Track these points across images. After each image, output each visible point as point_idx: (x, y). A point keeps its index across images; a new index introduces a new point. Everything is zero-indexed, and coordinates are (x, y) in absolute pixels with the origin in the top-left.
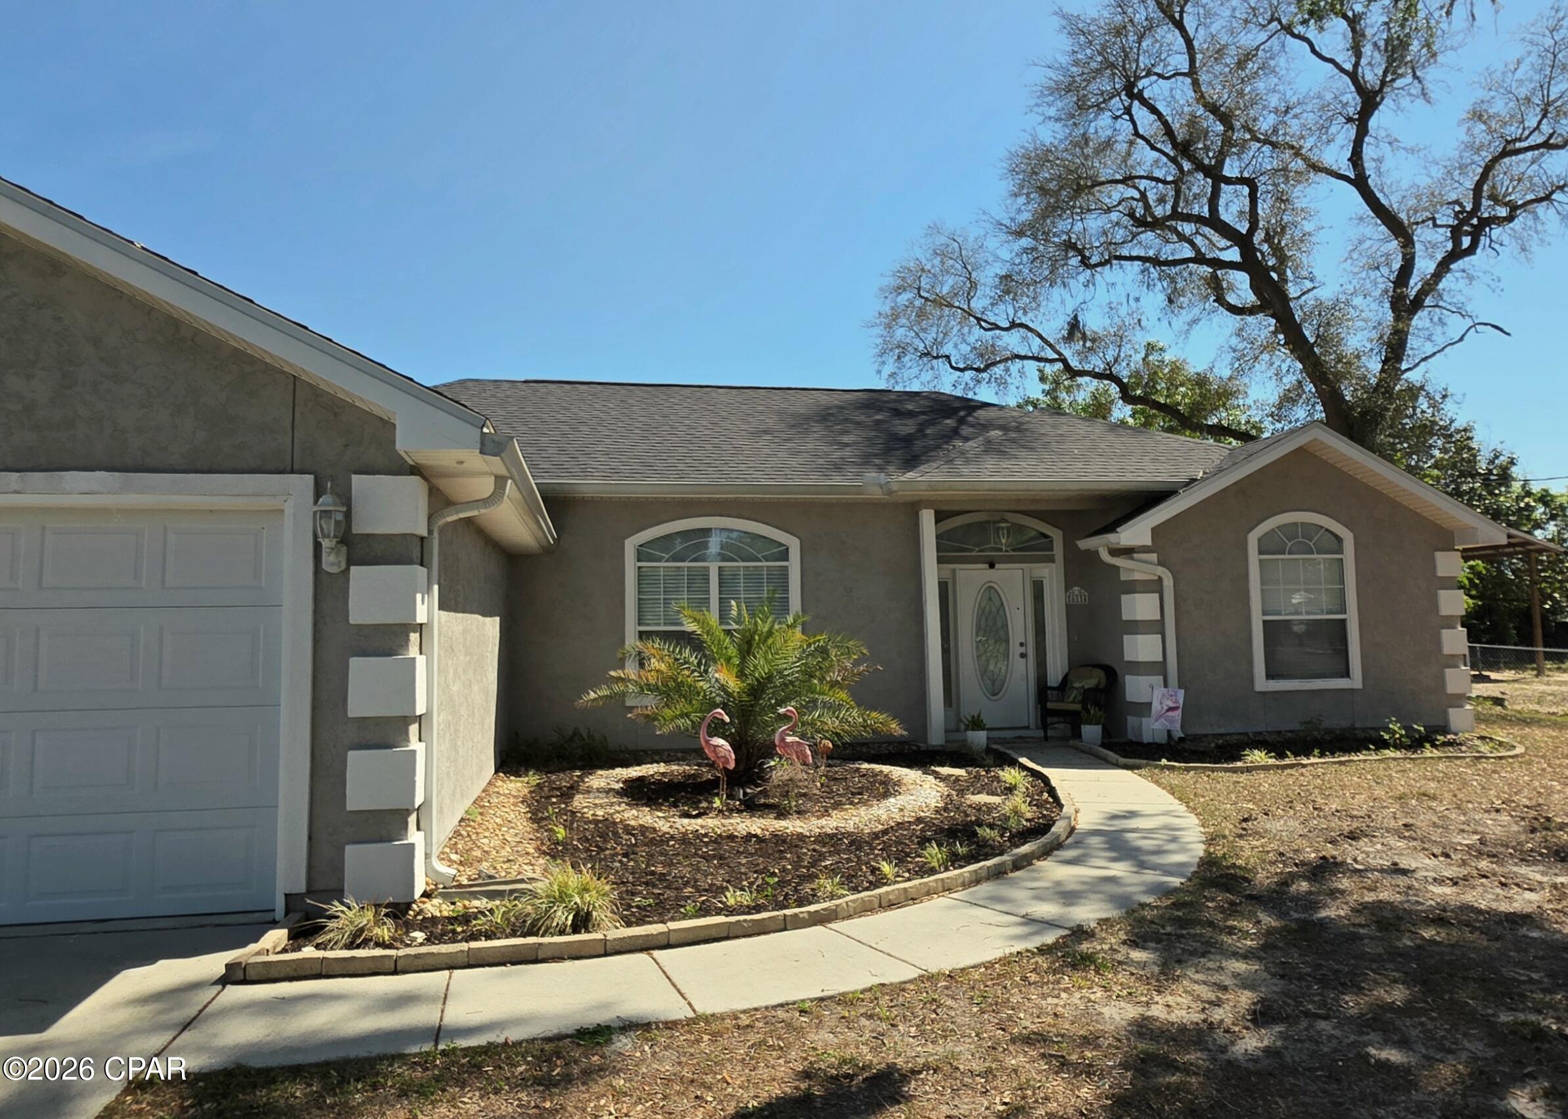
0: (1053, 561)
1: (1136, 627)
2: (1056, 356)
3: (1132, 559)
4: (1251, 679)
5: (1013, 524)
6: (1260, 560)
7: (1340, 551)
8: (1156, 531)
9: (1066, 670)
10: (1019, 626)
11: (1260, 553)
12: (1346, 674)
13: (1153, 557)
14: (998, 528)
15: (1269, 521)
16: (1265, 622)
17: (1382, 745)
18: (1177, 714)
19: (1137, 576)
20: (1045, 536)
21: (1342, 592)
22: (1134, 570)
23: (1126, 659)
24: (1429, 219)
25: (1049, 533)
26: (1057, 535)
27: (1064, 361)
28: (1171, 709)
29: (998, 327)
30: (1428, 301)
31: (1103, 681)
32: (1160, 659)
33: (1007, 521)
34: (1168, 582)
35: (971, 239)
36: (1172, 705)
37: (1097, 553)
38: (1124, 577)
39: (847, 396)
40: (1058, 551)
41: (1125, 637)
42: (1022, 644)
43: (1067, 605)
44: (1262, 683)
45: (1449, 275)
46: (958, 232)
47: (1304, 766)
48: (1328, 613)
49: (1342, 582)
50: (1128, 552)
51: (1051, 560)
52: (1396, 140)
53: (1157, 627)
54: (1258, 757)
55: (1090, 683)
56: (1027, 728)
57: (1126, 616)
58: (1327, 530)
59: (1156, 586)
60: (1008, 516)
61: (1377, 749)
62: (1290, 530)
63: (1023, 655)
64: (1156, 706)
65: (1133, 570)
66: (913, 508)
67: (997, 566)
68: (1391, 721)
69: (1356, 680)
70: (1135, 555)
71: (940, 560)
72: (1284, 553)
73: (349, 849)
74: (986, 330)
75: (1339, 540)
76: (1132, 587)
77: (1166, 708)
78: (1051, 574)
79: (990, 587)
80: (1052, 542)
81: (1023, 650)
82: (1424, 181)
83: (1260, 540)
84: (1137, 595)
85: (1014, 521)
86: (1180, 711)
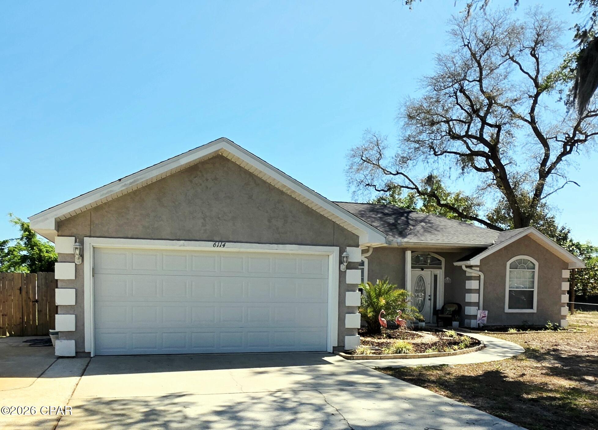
0: (441, 269)
1: (470, 291)
2: (414, 187)
3: (472, 269)
4: (504, 309)
5: (432, 256)
6: (510, 271)
7: (534, 269)
8: (481, 261)
9: (443, 305)
10: (429, 290)
11: (510, 268)
12: (532, 308)
13: (478, 269)
14: (427, 257)
15: (514, 258)
16: (509, 290)
17: (546, 329)
18: (485, 319)
19: (473, 275)
20: (439, 260)
21: (533, 282)
22: (470, 272)
23: (466, 301)
24: (555, 137)
25: (441, 259)
26: (443, 260)
27: (417, 189)
28: (483, 317)
29: (391, 173)
30: (553, 171)
31: (457, 308)
32: (478, 301)
33: (430, 255)
34: (482, 277)
35: (382, 137)
36: (483, 315)
37: (461, 267)
38: (467, 275)
39: (363, 206)
40: (443, 266)
41: (466, 294)
42: (429, 296)
43: (445, 283)
44: (507, 310)
45: (561, 162)
46: (377, 133)
47: (527, 333)
48: (529, 288)
49: (534, 279)
50: (470, 267)
51: (441, 268)
52: (547, 106)
53: (478, 291)
54: (512, 331)
55: (452, 309)
56: (429, 323)
57: (467, 288)
58: (531, 262)
59: (478, 278)
60: (430, 253)
61: (545, 330)
62: (520, 261)
63: (430, 299)
64: (479, 316)
65: (472, 273)
66: (403, 250)
67: (425, 270)
68: (549, 322)
69: (534, 310)
70: (473, 268)
71: (412, 267)
72: (517, 269)
73: (346, 337)
74: (386, 174)
75: (534, 264)
76: (470, 278)
77: (482, 317)
78: (440, 273)
79: (421, 277)
80: (441, 262)
81: (430, 298)
82: (555, 123)
83: (510, 264)
84: (472, 281)
85: (432, 255)
86: (486, 318)
